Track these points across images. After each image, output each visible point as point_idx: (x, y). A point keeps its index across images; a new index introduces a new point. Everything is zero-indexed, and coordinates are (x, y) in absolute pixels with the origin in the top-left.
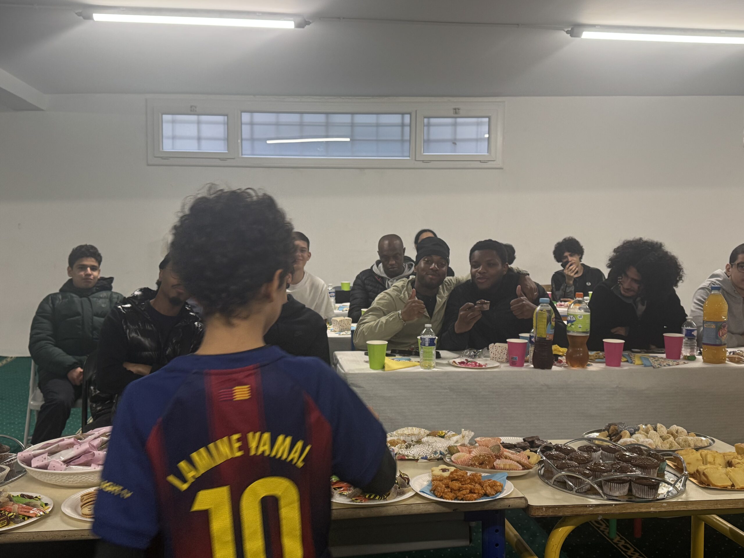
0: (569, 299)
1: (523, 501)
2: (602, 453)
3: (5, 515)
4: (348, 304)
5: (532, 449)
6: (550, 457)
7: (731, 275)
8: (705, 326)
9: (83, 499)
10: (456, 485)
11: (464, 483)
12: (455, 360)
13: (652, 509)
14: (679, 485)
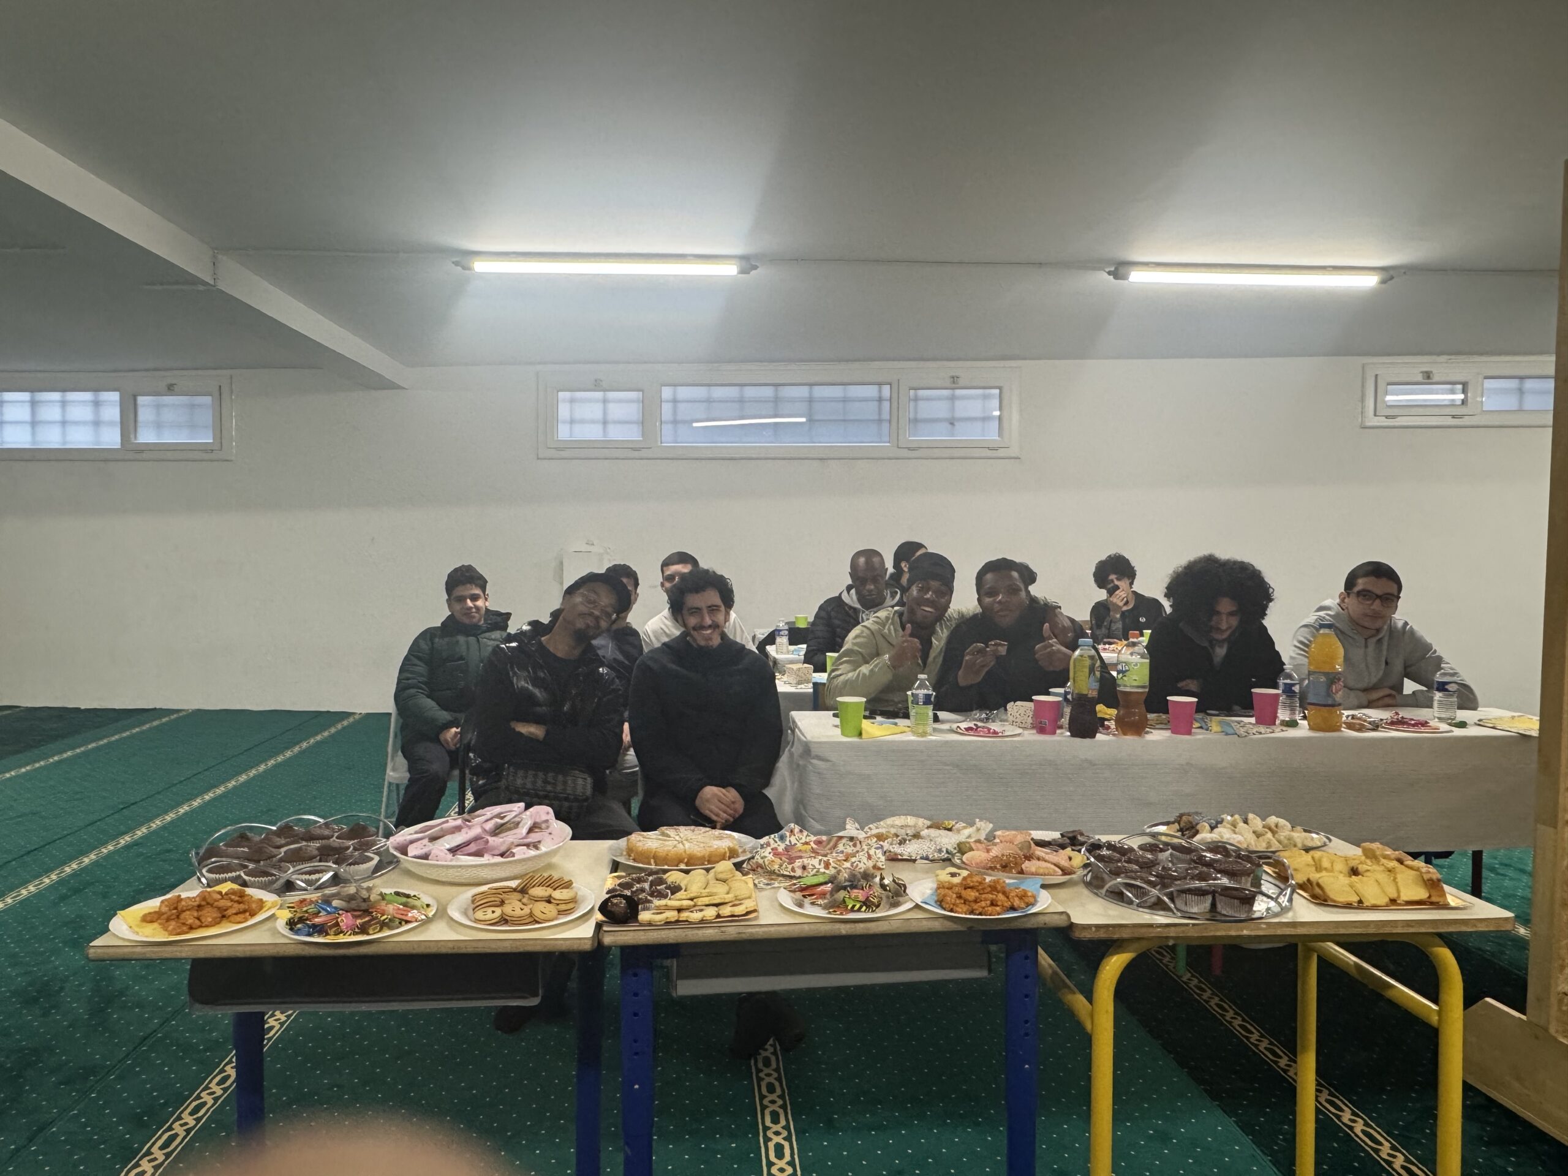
0: (1115, 640)
1: (1064, 917)
2: (1171, 854)
3: (377, 918)
4: (805, 646)
5: (1073, 848)
6: (1100, 858)
7: (1347, 608)
8: (1311, 679)
9: (475, 899)
10: (972, 894)
11: (982, 892)
12: (959, 724)
13: (1245, 932)
14: (1284, 900)
